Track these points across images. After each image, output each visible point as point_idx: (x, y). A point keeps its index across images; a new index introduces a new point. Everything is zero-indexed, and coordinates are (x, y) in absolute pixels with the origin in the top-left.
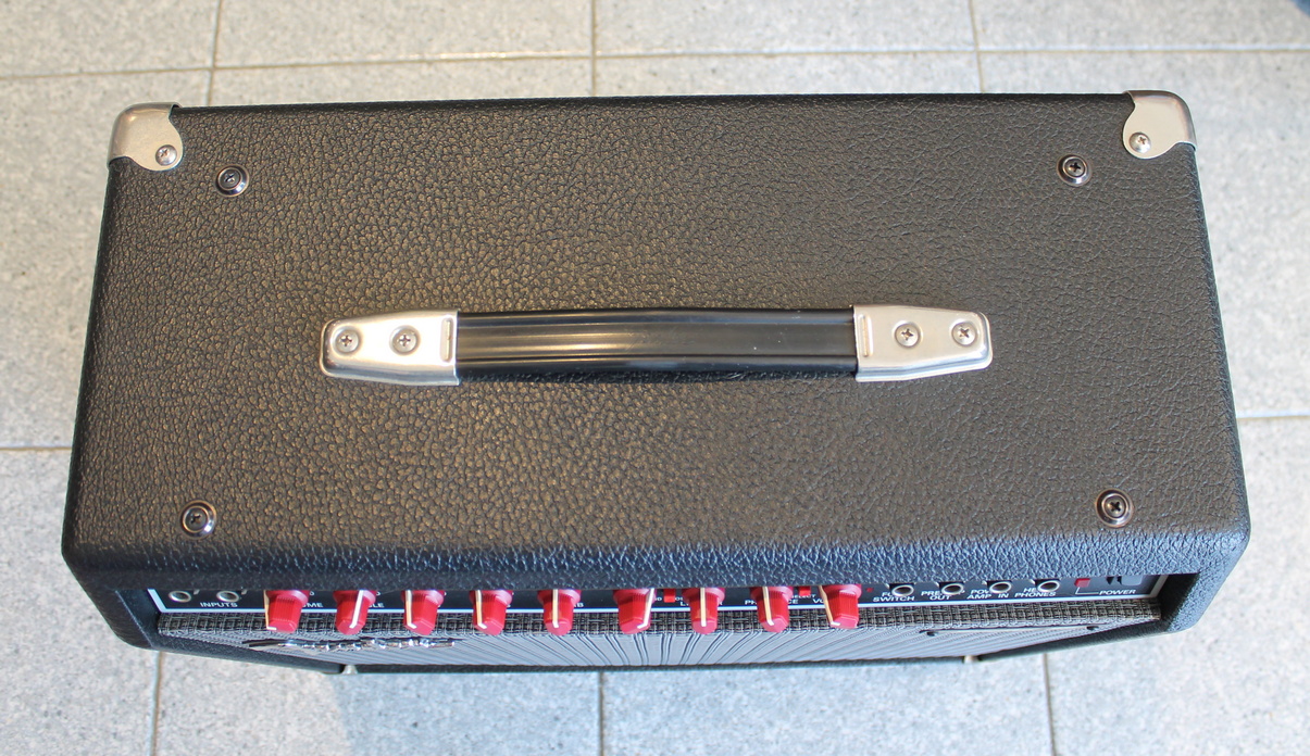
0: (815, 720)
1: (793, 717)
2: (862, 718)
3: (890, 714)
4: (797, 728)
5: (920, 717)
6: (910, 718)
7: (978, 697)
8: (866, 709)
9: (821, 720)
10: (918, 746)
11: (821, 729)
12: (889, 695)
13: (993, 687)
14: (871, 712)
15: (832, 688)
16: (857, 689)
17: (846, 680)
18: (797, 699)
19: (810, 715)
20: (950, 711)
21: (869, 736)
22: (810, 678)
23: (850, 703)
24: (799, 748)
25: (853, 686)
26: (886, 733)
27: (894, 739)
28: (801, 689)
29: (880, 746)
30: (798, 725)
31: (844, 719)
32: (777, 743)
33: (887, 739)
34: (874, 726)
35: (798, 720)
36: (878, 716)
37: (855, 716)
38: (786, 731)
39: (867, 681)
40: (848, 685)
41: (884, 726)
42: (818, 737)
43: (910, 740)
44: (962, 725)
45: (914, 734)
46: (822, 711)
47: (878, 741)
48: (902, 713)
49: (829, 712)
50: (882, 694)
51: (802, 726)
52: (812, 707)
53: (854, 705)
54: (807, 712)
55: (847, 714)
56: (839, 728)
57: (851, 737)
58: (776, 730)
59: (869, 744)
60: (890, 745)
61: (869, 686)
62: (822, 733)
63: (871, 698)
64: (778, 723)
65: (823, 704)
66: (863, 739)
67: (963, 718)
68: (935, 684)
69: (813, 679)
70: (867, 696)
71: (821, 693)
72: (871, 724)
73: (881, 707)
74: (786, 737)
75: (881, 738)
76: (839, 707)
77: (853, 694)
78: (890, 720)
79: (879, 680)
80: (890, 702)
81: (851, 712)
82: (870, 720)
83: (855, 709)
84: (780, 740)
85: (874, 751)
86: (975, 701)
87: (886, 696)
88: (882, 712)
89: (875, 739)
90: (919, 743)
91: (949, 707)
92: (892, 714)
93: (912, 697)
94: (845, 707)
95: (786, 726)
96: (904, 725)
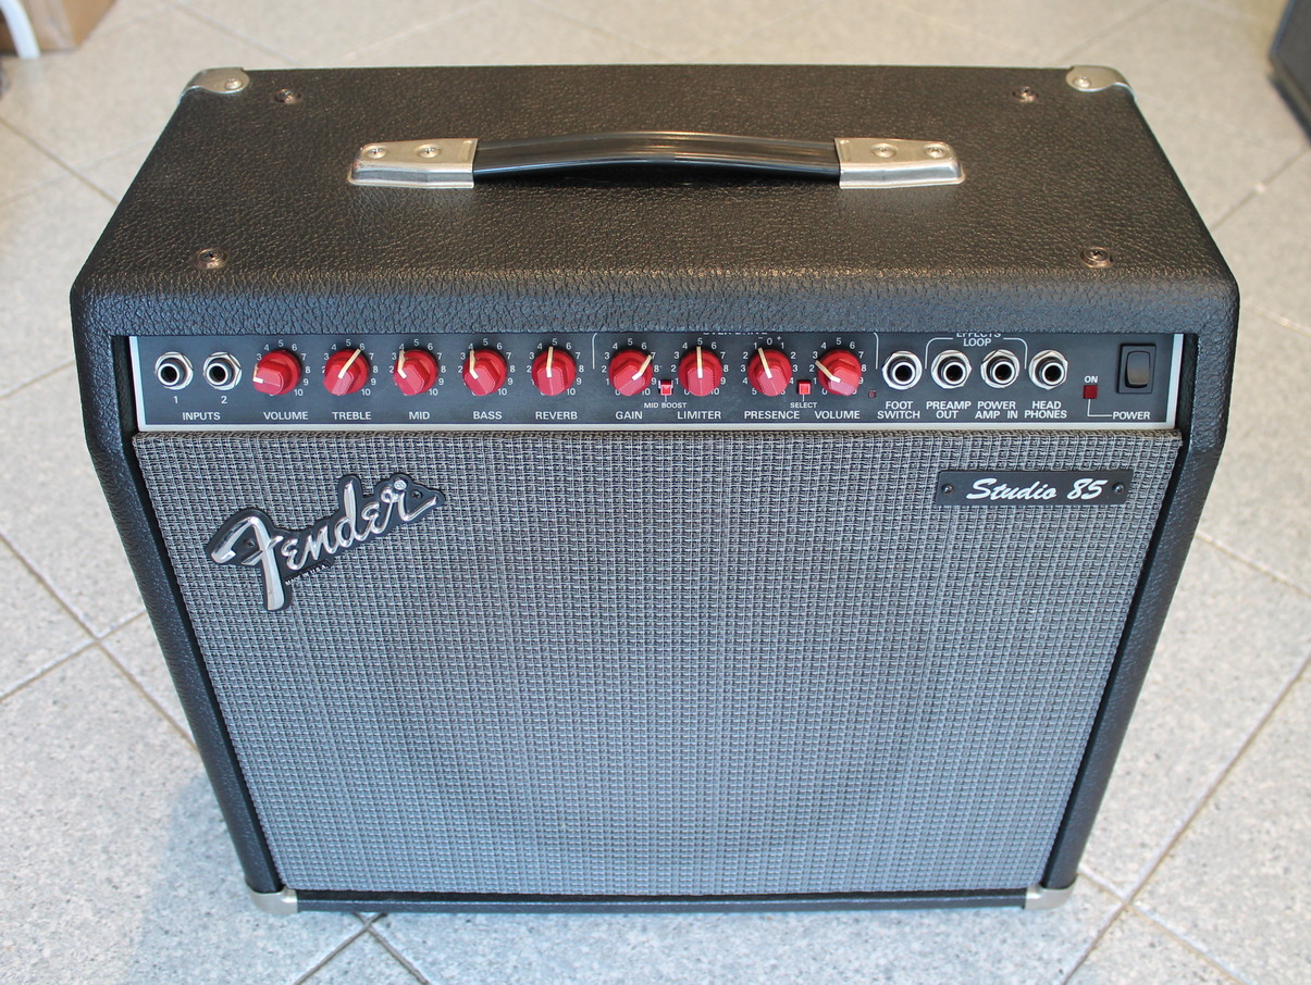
0: (685, 961)
1: (669, 941)
4: (663, 953)
9: (691, 966)
11: (683, 973)
15: (727, 951)
16: (749, 971)
17: (747, 956)
18: (688, 932)
19: (685, 953)
22: (716, 926)
23: (730, 976)
24: (647, 970)
25: (748, 966)
28: (700, 928)
30: (667, 951)
32: (633, 948)
35: (671, 947)
38: (652, 947)
39: (766, 973)
40: (744, 961)
42: (674, 978)
46: (699, 960)
49: (705, 966)
51: (669, 955)
52: (694, 949)
54: (686, 949)
58: (643, 938)
61: (762, 978)
62: (680, 976)
64: (651, 934)
65: (705, 955)
69: (719, 930)
71: (713, 945)
74: (646, 951)
76: (718, 970)
77: (741, 972)
84: (638, 949)
94: (723, 976)
95: (656, 943)
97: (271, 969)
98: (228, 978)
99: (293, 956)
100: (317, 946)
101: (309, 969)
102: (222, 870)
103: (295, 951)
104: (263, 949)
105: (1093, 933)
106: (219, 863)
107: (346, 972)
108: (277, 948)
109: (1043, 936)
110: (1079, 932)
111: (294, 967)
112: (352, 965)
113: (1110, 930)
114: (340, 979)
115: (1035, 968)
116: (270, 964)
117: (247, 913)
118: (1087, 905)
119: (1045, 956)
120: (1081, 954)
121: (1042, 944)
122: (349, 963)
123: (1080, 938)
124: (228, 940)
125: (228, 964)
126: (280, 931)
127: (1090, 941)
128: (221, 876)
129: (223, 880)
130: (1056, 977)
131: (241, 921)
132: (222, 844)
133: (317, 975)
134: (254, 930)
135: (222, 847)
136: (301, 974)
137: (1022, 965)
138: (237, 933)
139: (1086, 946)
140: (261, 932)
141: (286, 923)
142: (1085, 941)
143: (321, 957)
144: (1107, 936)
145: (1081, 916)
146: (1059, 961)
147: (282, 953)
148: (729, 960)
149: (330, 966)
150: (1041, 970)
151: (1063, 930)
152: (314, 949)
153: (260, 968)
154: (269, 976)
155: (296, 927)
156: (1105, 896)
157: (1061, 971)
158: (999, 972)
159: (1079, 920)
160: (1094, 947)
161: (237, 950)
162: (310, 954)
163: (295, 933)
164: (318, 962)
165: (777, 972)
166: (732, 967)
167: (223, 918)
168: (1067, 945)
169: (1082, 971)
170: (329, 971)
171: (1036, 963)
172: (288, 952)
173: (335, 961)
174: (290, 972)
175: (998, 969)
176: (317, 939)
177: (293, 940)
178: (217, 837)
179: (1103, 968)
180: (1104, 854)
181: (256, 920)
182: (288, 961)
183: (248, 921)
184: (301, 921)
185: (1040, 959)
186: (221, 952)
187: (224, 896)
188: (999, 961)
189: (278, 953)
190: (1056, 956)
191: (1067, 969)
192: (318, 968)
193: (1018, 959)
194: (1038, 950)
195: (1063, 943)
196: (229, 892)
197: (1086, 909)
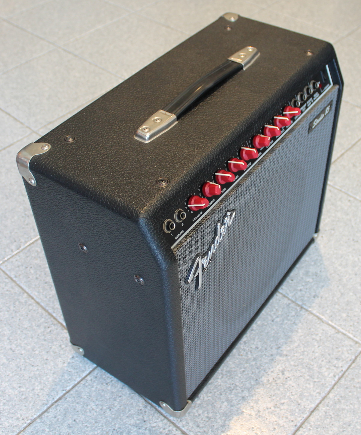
2: (228, 382)
3: (238, 388)
5: (247, 397)
6: (244, 395)
7: (273, 408)
8: (232, 381)
10: (238, 404)
12: (243, 383)
13: (281, 410)
14: (233, 382)
15: (227, 366)
16: (235, 373)
17: (234, 368)
20: (259, 404)
21: (225, 388)
23: (228, 375)
25: (235, 371)
26: (231, 392)
27: (232, 396)
29: (226, 394)
31: (222, 377)
33: (230, 394)
34: (230, 387)
36: (234, 385)
37: (226, 379)
39: (241, 373)
41: (233, 390)
43: (237, 400)
44: (259, 411)
45: (240, 400)
47: (227, 392)
48: (242, 391)
50: (242, 381)
53: (229, 376)
55: (225, 377)
56: (218, 378)
57: (219, 384)
59: (223, 390)
60: (229, 396)
61: (240, 375)
63: (237, 379)
66: (222, 388)
67: (261, 409)
68: (262, 392)
70: (236, 377)
72: (229, 386)
73: (238, 384)
75: (228, 392)
78: (237, 390)
79: (245, 376)
80: (242, 385)
81: (226, 377)
82: (230, 384)
83: (228, 377)
85: (223, 393)
86: (270, 408)
87: (242, 382)
88: (236, 386)
89: (226, 391)
90: (240, 404)
91: (259, 402)
92: (239, 389)
93: (250, 389)
94: (226, 375)
96: (239, 395)
97: (70, 377)
98: (56, 380)
99: (77, 372)
100: (85, 369)
101: (83, 376)
102: (50, 344)
103: (78, 371)
104: (67, 370)
105: (353, 357)
106: (49, 342)
107: (96, 377)
108: (72, 370)
109: (336, 359)
110: (348, 357)
111: (78, 376)
112: (98, 375)
113: (359, 356)
114: (94, 380)
115: (333, 369)
116: (70, 375)
117: (60, 359)
118: (352, 348)
119: (337, 365)
120: (349, 365)
121: (336, 362)
122: (97, 374)
123: (349, 359)
124: (55, 368)
125: (55, 376)
126: (72, 364)
127: (352, 360)
128: (50, 346)
129: (51, 348)
130: (340, 372)
131: (58, 361)
132: (49, 336)
133: (86, 378)
134: (63, 364)
135: (50, 337)
136: (81, 378)
137: (329, 369)
138: (57, 365)
139: (351, 362)
140: (66, 365)
141: (74, 361)
142: (350, 360)
143: (87, 372)
144: (358, 358)
145: (349, 352)
146: (342, 367)
147: (73, 371)
148: (228, 369)
149: (90, 375)
150: (335, 370)
151: (343, 356)
152: (84, 370)
153: (66, 377)
154: (70, 379)
155: (78, 363)
156: (358, 345)
157: (342, 370)
158: (321, 371)
159: (348, 353)
160: (354, 362)
161: (58, 371)
162: (83, 371)
163: (78, 365)
164: (86, 374)
165: (245, 373)
166: (229, 372)
167: (52, 360)
168: (344, 362)
169: (349, 370)
170: (90, 377)
171: (333, 368)
172: (75, 371)
173: (92, 374)
174: (76, 378)
175: (321, 370)
176: (85, 367)
177: (77, 367)
178: (47, 333)
179: (356, 369)
180: (357, 331)
181: (64, 361)
182: (76, 374)
183: (61, 361)
184: (79, 360)
185: (335, 366)
186: (52, 372)
187: (52, 353)
188: (321, 367)
189: (72, 372)
190: (340, 365)
191: (344, 369)
192: (86, 376)
193: (327, 366)
194: (334, 363)
195: (343, 361)
196: (53, 351)
197: (351, 350)
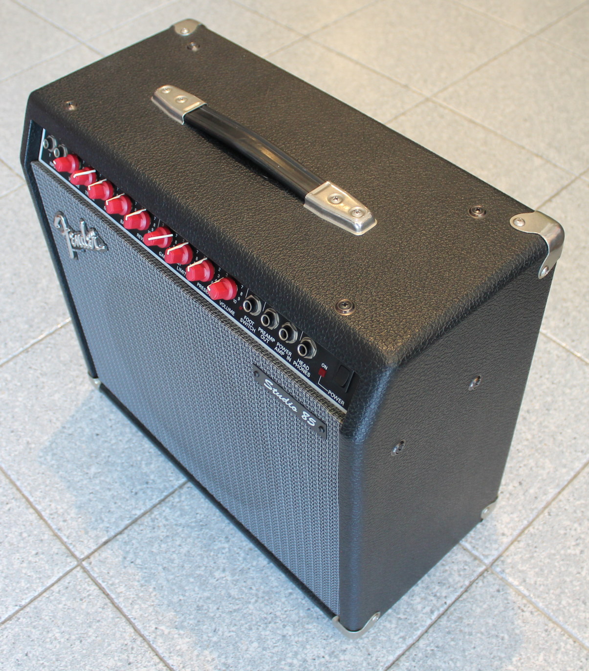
0: (244, 588)
1: (236, 577)
2: (264, 609)
3: (278, 620)
4: (233, 583)
5: (290, 636)
6: (285, 632)
7: (327, 657)
8: (271, 607)
9: (246, 591)
10: (274, 647)
11: (242, 595)
12: (287, 613)
13: (339, 661)
14: (271, 611)
16: (277, 595)
17: (277, 587)
18: (247, 573)
19: (244, 584)
20: (307, 649)
21: (258, 620)
22: (262, 570)
23: (267, 598)
24: (223, 592)
25: (276, 593)
26: (267, 627)
27: (268, 633)
28: (253, 571)
29: (258, 629)
30: (235, 583)
31: (256, 601)
32: (217, 580)
33: (264, 629)
34: (266, 618)
35: (237, 581)
36: (272, 615)
37: (262, 605)
38: (227, 580)
39: (286, 597)
40: (275, 590)
41: (270, 623)
42: (237, 597)
43: (274, 641)
44: (305, 661)
45: (279, 640)
46: (251, 588)
47: (260, 626)
48: (284, 626)
49: (254, 592)
50: (285, 609)
51: (235, 585)
52: (249, 582)
53: (267, 600)
54: (245, 582)
55: (260, 600)
56: (250, 602)
57: (250, 611)
58: (223, 575)
59: (254, 623)
60: (263, 633)
61: (283, 600)
62: (240, 596)
63: (278, 606)
64: (227, 573)
65: (255, 586)
66: (254, 618)
67: (309, 658)
68: (314, 630)
69: (263, 572)
70: (278, 603)
71: (259, 581)
72: (265, 616)
73: (278, 614)
74: (224, 582)
75: (262, 625)
76: (260, 594)
77: (273, 596)
78: (275, 623)
79: (291, 602)
80: (285, 616)
81: (263, 602)
82: (267, 613)
83: (266, 602)
84: (219, 581)
85: (253, 628)
86: (323, 657)
87: (286, 611)
88: (276, 617)
89: (259, 624)
90: (277, 646)
91: (308, 647)
92: (280, 622)
93: (297, 624)
94: (263, 597)
95: (229, 578)
96: (279, 632)
97: (29, 585)
98: (7, 589)
99: (40, 578)
100: (53, 573)
101: (48, 585)
102: (6, 530)
103: (41, 576)
104: (25, 574)
105: (467, 583)
106: (5, 527)
107: (67, 588)
108: (32, 573)
109: (439, 583)
110: (459, 581)
111: (40, 584)
112: (70, 584)
113: (477, 581)
114: (64, 591)
115: (432, 600)
116: (29, 582)
117: (18, 554)
118: (466, 567)
119: (438, 594)
120: (458, 594)
121: (437, 588)
122: (69, 583)
123: (459, 585)
124: (8, 569)
125: (7, 581)
126: (34, 564)
127: (464, 587)
128: (6, 534)
129: (7, 536)
130: (442, 606)
131: (15, 558)
132: (7, 517)
133: (52, 588)
134: (21, 563)
135: (7, 518)
136: (44, 588)
137: (425, 599)
138: (13, 565)
139: (462, 590)
140: (25, 565)
141: (37, 560)
142: (461, 587)
143: (55, 579)
144: (475, 584)
145: (462, 573)
146: (446, 597)
147: (35, 576)
148: (267, 589)
149: (59, 584)
150: (435, 602)
151: (451, 580)
152: (51, 575)
153: (23, 584)
154: (27, 588)
155: (43, 562)
156: (477, 562)
157: (445, 603)
158: (412, 602)
159: (460, 575)
160: (466, 591)
161: (12, 574)
162: (49, 577)
163: (42, 566)
164: (53, 582)
165: (292, 597)
166: (268, 593)
167: (5, 557)
168: (451, 589)
169: (457, 604)
170: (59, 586)
171: (432, 598)
172: (38, 576)
173: (62, 582)
174: (38, 587)
175: (412, 600)
176: (53, 570)
177: (41, 570)
178: (4, 512)
179: (469, 602)
180: (480, 538)
181: (23, 558)
182: (38, 581)
183: (18, 559)
184: (45, 559)
185: (435, 596)
186: (4, 575)
187: (7, 545)
188: (413, 596)
189: (32, 576)
190: (444, 594)
191: (449, 602)
192: (53, 585)
193: (423, 595)
194: (434, 591)
195: (449, 587)
196: (9, 542)
197: (465, 569)
